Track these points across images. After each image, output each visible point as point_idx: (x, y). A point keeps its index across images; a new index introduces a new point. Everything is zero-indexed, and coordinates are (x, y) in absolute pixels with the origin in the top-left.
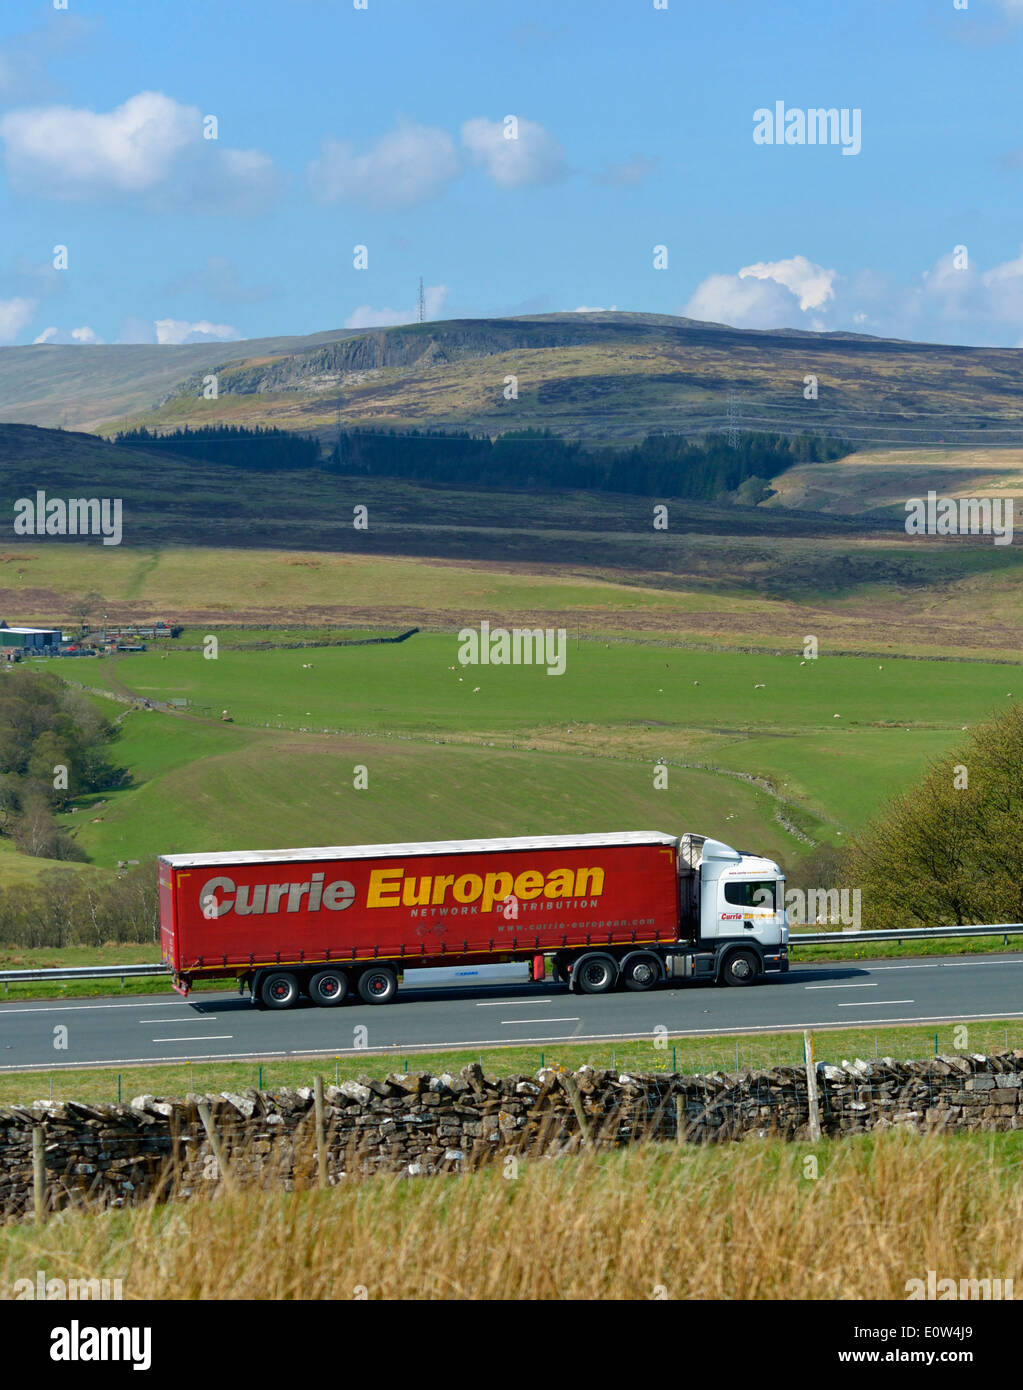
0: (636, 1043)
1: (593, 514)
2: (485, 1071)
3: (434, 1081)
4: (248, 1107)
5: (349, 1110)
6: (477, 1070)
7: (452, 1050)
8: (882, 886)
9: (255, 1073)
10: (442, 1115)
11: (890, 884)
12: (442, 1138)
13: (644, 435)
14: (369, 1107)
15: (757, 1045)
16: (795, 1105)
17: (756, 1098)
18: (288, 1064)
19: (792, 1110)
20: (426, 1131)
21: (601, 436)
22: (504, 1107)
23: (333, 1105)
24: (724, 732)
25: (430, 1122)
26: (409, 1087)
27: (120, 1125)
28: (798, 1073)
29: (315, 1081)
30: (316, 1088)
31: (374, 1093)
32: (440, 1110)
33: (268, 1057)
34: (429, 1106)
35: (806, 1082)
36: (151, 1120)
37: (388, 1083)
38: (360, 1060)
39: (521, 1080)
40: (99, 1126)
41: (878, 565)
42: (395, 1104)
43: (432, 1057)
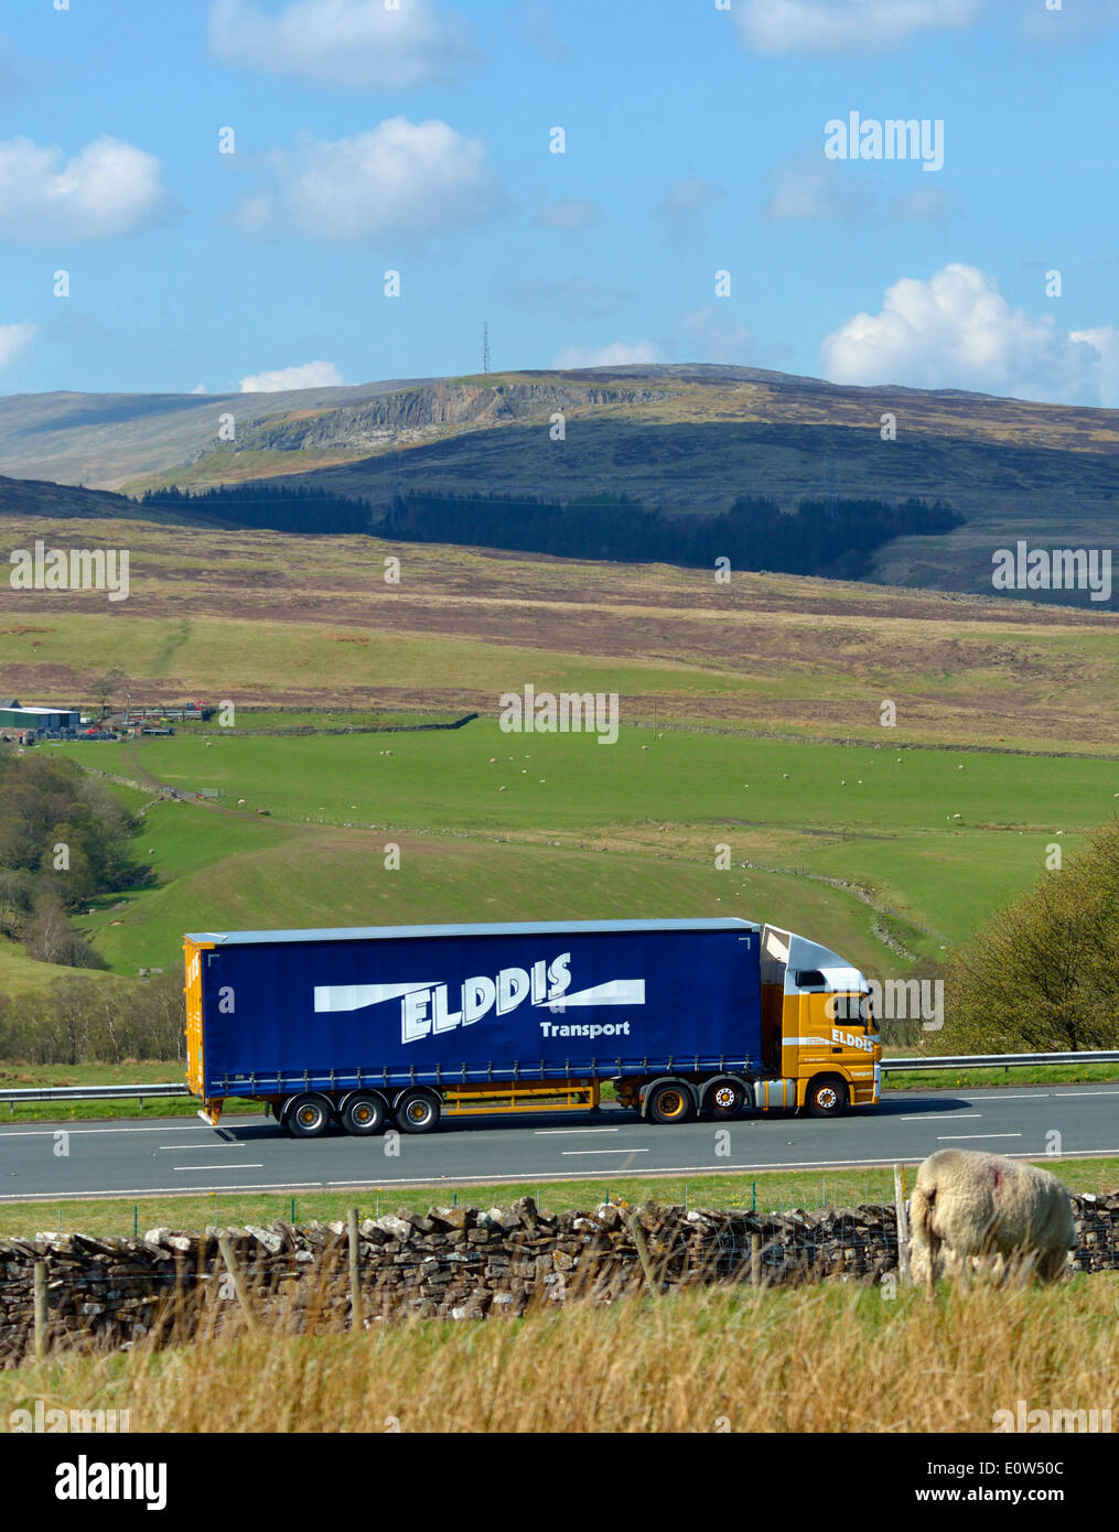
0: (712, 1177)
1: (674, 589)
2: (537, 1205)
3: (482, 1216)
4: (275, 1243)
5: (387, 1247)
6: (530, 1204)
7: (507, 1183)
8: (989, 1005)
9: (286, 1207)
10: (491, 1253)
11: (997, 1005)
12: (490, 1279)
13: (731, 500)
14: (409, 1244)
15: (847, 1182)
16: (883, 1248)
17: (839, 1239)
18: (323, 1197)
19: (879, 1253)
20: (472, 1271)
21: (683, 503)
22: (560, 1246)
23: (369, 1240)
24: (816, 833)
25: (478, 1261)
26: (455, 1223)
27: (132, 1260)
28: (887, 1212)
29: (350, 1215)
30: (351, 1222)
31: (414, 1228)
32: (489, 1248)
33: (300, 1188)
34: (476, 1244)
35: (895, 1222)
36: (167, 1255)
37: (430, 1217)
38: (404, 1192)
39: (579, 1216)
40: (108, 1261)
41: (989, 649)
42: (438, 1241)
43: (484, 1190)
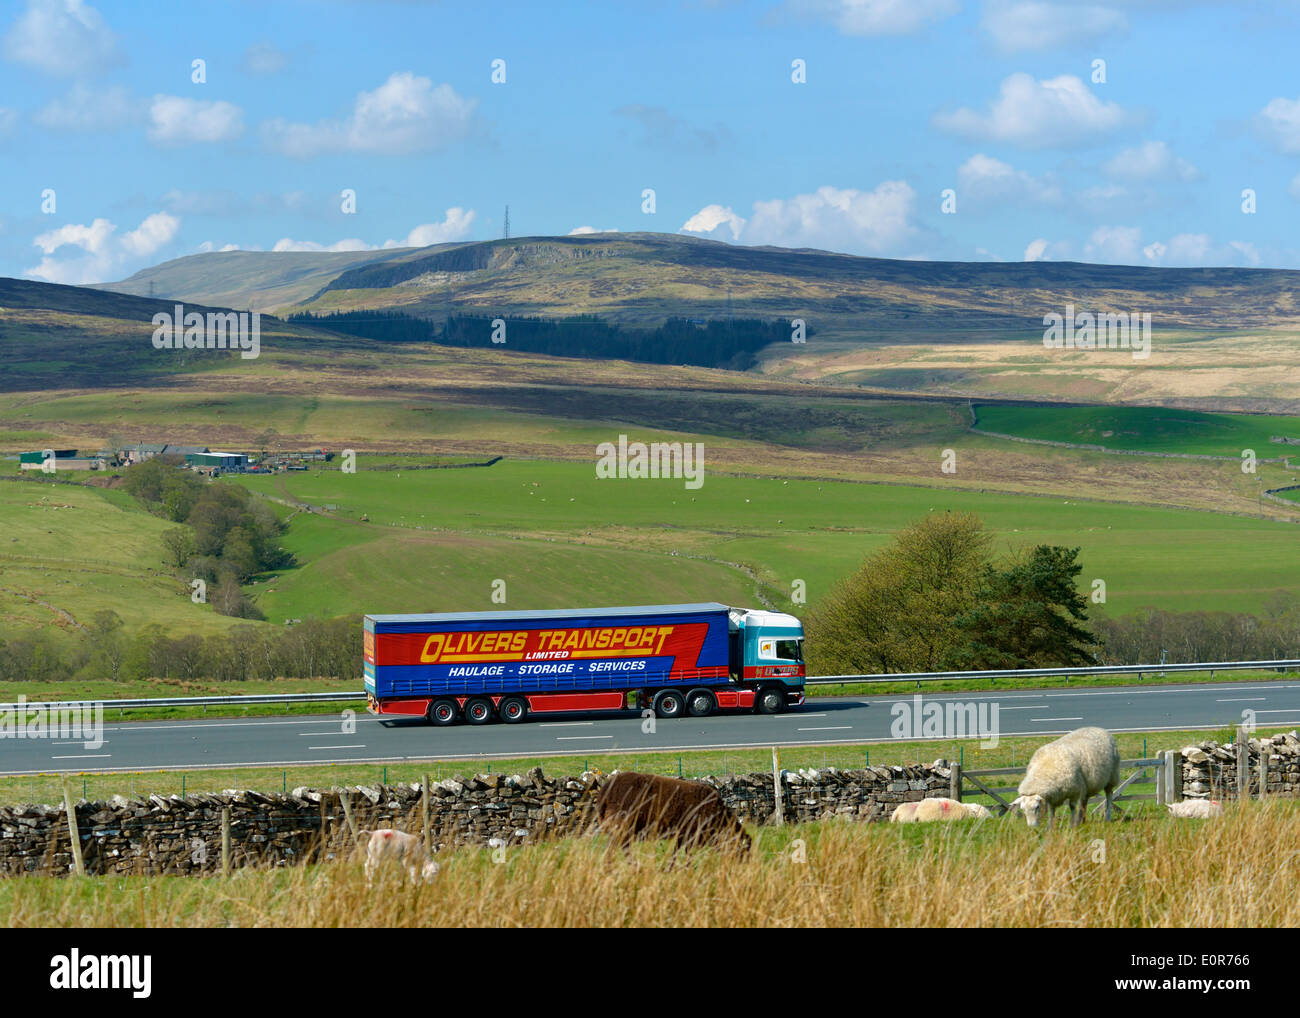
0: (653, 754)
1: (628, 377)
2: (544, 773)
3: (508, 780)
4: (375, 796)
5: (447, 799)
6: (539, 772)
7: (522, 757)
8: (830, 644)
9: (381, 772)
10: (514, 804)
11: (836, 644)
12: (513, 820)
13: (664, 320)
14: (461, 797)
15: (740, 757)
16: (765, 801)
17: (737, 794)
18: (404, 766)
19: (763, 804)
20: (501, 815)
21: (634, 321)
22: (558, 799)
23: (435, 795)
24: (718, 533)
25: (505, 809)
26: (490, 784)
27: (284, 808)
28: (767, 778)
29: (423, 778)
30: (424, 783)
31: (465, 787)
32: (512, 800)
33: (390, 761)
34: (504, 797)
35: (773, 784)
36: (307, 805)
37: (475, 780)
38: (456, 763)
39: (570, 780)
40: (269, 808)
41: (831, 415)
42: (480, 795)
43: (507, 762)
